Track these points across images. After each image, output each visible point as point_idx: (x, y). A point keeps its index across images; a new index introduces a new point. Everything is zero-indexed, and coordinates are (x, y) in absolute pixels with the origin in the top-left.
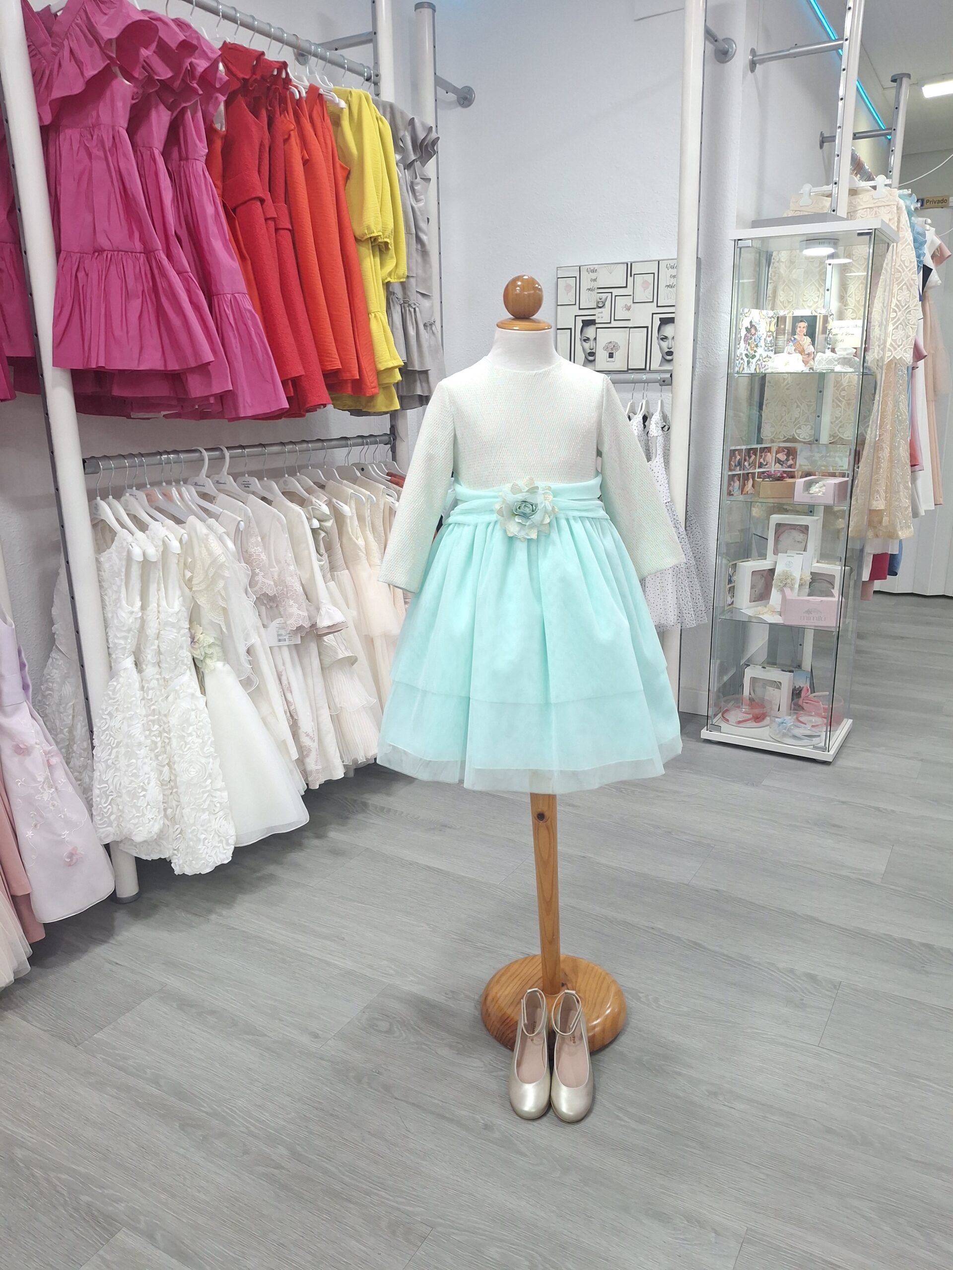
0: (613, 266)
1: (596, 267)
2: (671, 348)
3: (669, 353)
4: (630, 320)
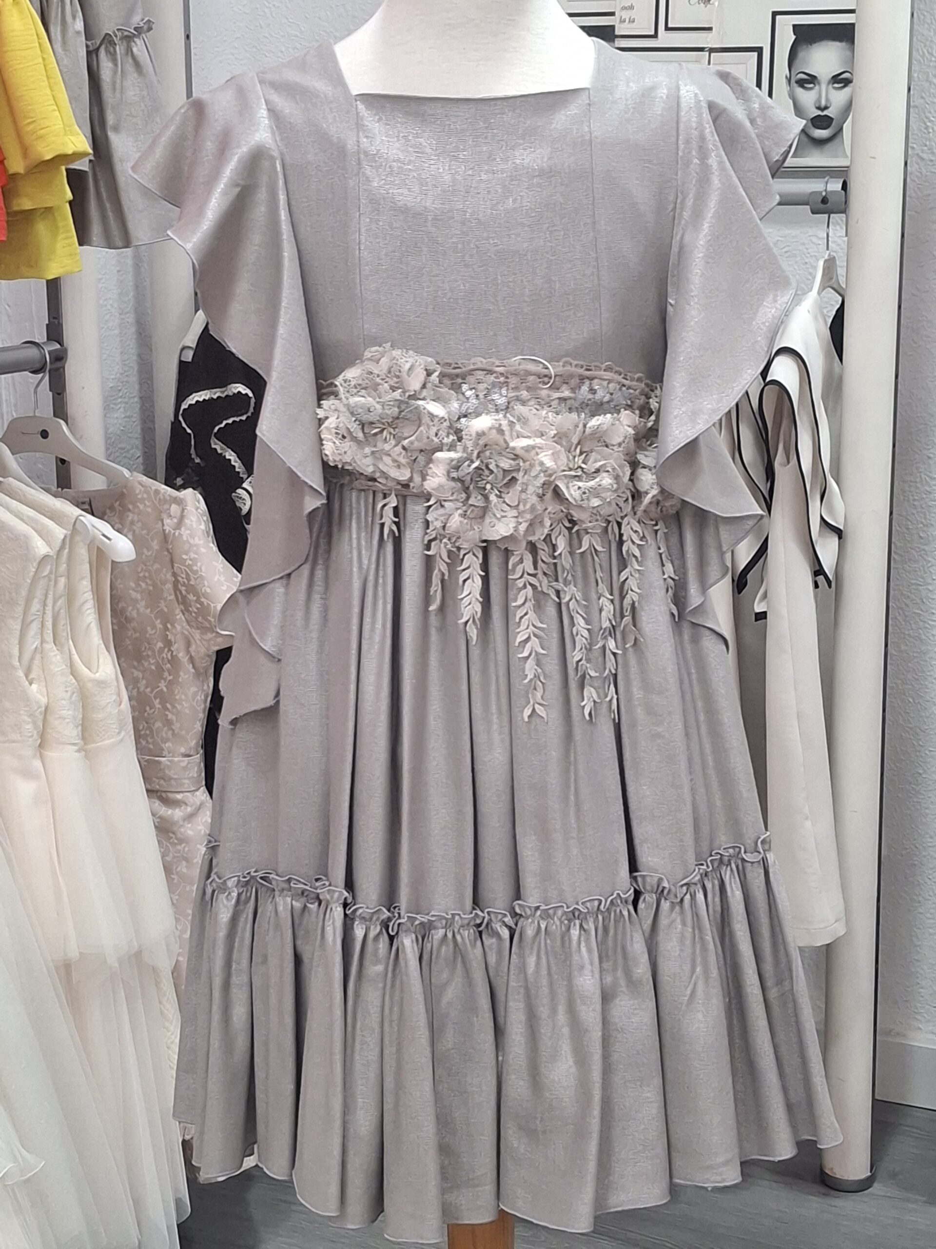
2: (826, 108)
3: (821, 121)
4: (710, 29)
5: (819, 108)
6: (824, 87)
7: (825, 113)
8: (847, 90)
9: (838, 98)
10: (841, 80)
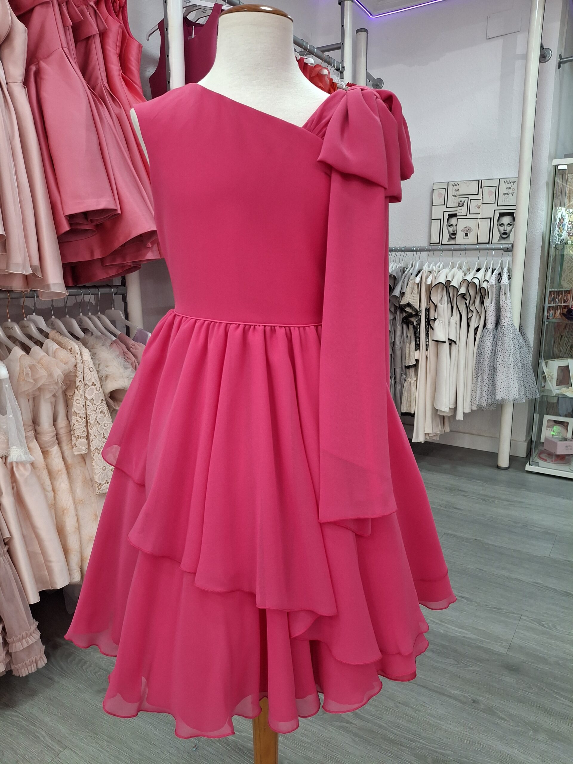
0: (469, 182)
1: (459, 183)
2: (506, 231)
3: (505, 234)
4: (479, 214)
5: (504, 231)
6: (505, 226)
7: (506, 232)
8: (511, 227)
9: (509, 228)
10: (509, 225)
